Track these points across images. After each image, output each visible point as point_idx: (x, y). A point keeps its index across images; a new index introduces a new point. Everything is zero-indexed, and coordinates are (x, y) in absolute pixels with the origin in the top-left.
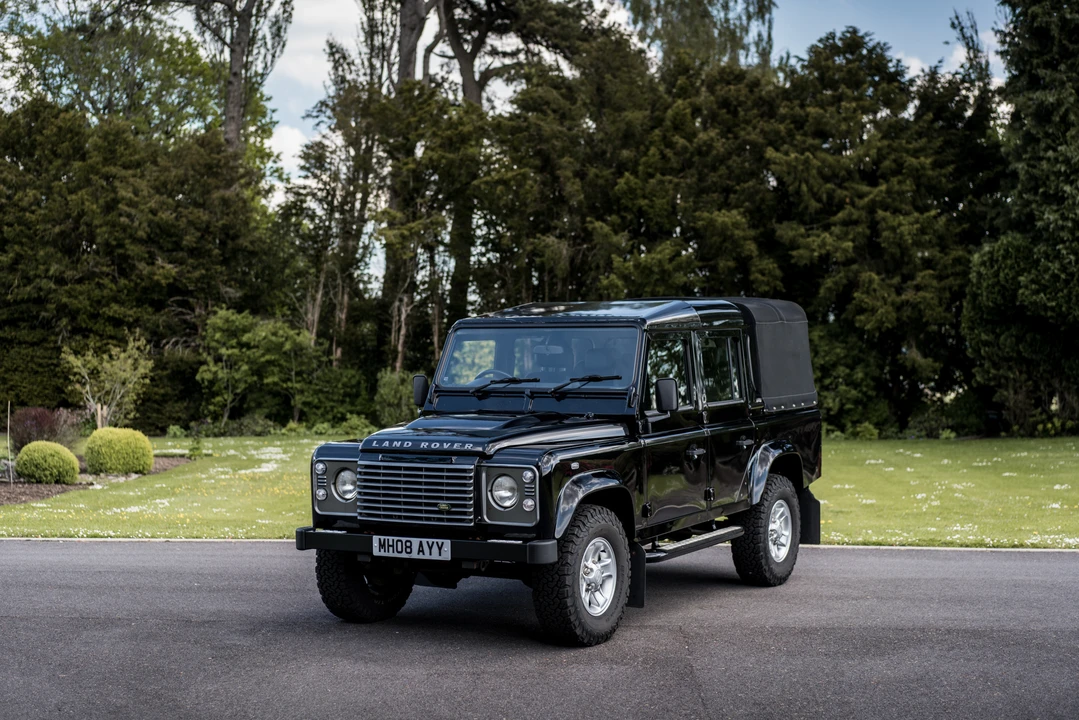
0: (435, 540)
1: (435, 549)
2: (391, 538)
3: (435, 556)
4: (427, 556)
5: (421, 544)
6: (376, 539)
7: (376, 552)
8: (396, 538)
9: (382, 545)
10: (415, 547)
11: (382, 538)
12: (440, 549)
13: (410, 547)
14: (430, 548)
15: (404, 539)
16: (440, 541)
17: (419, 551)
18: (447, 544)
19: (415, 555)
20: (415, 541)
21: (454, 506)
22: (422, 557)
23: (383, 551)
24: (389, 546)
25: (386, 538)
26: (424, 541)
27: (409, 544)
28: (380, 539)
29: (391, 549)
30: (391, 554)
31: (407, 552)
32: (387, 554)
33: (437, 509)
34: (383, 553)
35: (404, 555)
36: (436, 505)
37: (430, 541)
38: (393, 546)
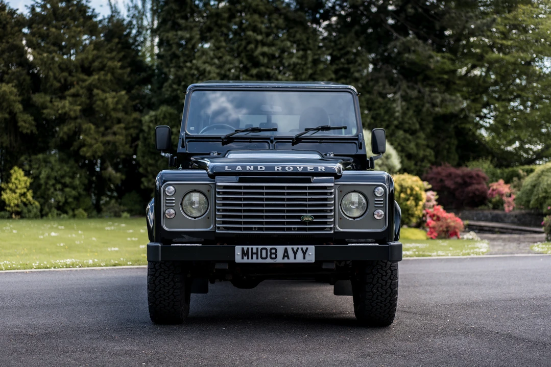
0: (300, 247)
1: (300, 254)
2: (255, 247)
3: (300, 259)
4: (292, 260)
5: (286, 249)
6: (238, 249)
7: (238, 259)
8: (260, 247)
9: (244, 254)
10: (280, 253)
11: (245, 247)
12: (304, 253)
13: (275, 254)
14: (295, 253)
15: (269, 247)
16: (304, 247)
17: (284, 257)
18: (312, 249)
19: (280, 260)
20: (280, 249)
21: (316, 217)
22: (286, 261)
23: (245, 258)
24: (252, 254)
25: (250, 247)
26: (289, 247)
27: (273, 251)
28: (243, 249)
29: (255, 256)
30: (255, 260)
31: (271, 258)
32: (250, 261)
33: (299, 220)
34: (245, 260)
35: (269, 261)
36: (299, 217)
37: (295, 247)
38: (257, 254)
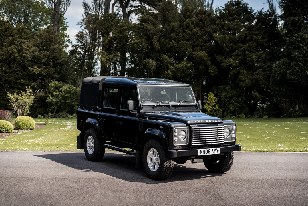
3: (216, 153)
4: (214, 153)
6: (199, 150)
7: (199, 154)
8: (205, 149)
9: (201, 152)
10: (211, 151)
12: (217, 151)
13: (210, 151)
14: (215, 151)
15: (208, 149)
16: (217, 148)
17: (212, 152)
18: (219, 149)
19: (211, 154)
20: (211, 149)
21: (220, 138)
22: (213, 154)
23: (201, 154)
24: (203, 152)
25: (203, 150)
26: (213, 149)
27: (209, 151)
28: (200, 150)
29: (204, 153)
30: (204, 154)
31: (209, 153)
32: (203, 155)
33: (215, 139)
34: (201, 155)
35: (208, 154)
36: (215, 138)
37: (215, 149)
38: (204, 152)
